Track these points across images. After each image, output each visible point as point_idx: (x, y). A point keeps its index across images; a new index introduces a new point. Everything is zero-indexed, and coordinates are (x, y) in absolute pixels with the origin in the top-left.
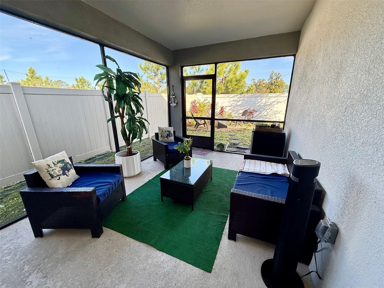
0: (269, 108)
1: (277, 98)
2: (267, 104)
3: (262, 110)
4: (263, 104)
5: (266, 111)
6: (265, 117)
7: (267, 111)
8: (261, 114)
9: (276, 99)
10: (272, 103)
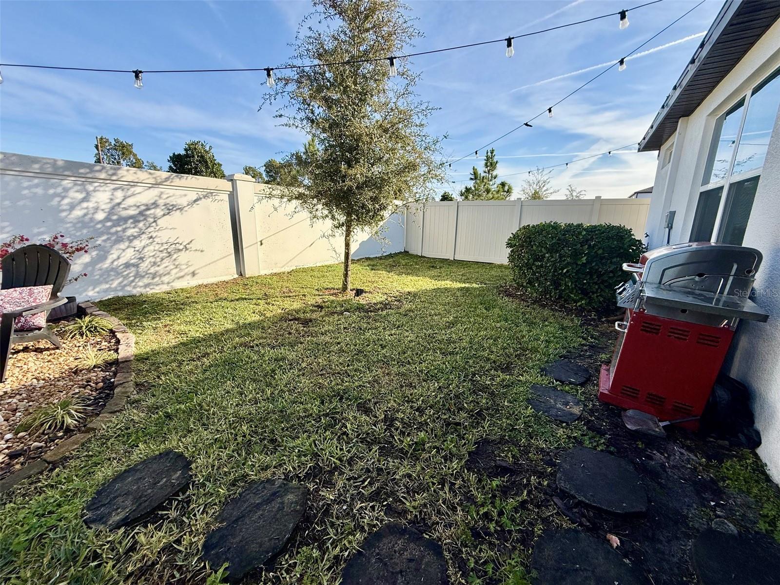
0: (136, 230)
1: (162, 193)
2: (124, 213)
3: (105, 241)
4: (100, 216)
5: (128, 247)
6: (133, 269)
7: (133, 244)
8: (109, 261)
9: (160, 197)
10: (148, 213)
